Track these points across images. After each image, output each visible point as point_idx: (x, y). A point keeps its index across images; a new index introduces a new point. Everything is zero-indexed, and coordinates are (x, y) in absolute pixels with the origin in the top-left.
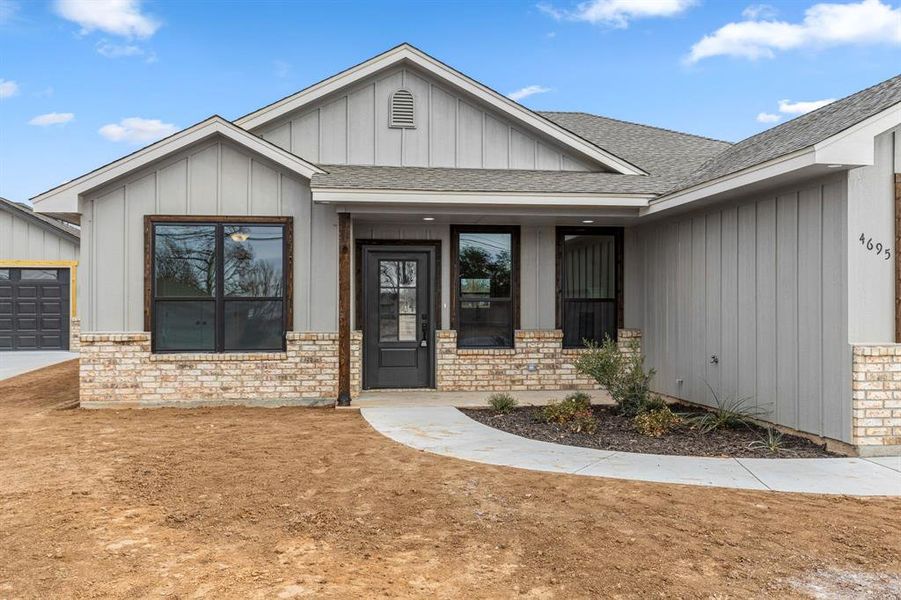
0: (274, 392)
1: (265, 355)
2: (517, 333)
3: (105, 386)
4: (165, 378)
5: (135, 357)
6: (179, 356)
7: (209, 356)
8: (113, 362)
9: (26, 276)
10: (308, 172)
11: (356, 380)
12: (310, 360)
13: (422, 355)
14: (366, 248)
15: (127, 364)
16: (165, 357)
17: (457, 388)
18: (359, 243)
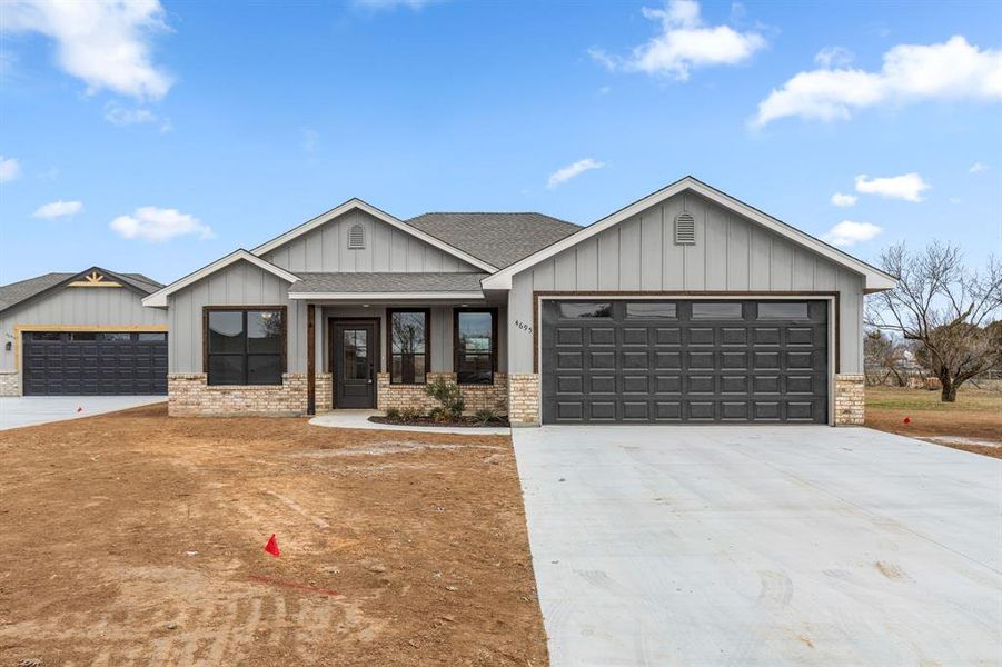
0: (275, 408)
1: (270, 387)
2: (428, 375)
3: (182, 404)
4: (214, 400)
5: (198, 388)
6: (222, 387)
7: (239, 387)
8: (186, 389)
9: (142, 338)
10: (292, 280)
12: (296, 390)
13: (369, 388)
14: (334, 323)
15: (194, 391)
16: (214, 387)
18: (331, 320)
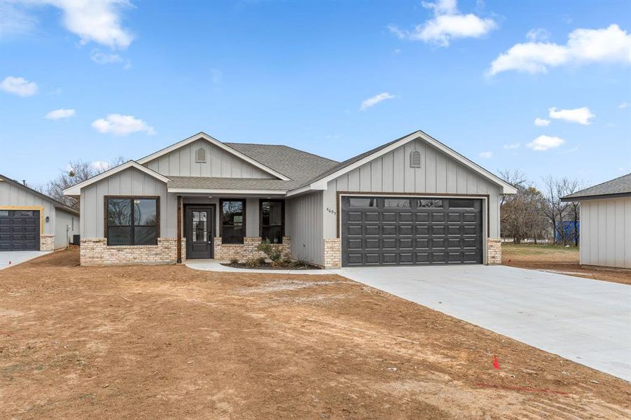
0: (153, 259)
1: (149, 246)
2: (245, 238)
3: (90, 258)
4: (112, 255)
5: (101, 248)
6: (118, 247)
7: (129, 247)
8: (93, 249)
10: (166, 180)
11: (184, 255)
12: (166, 248)
13: (209, 246)
14: (187, 207)
15: (98, 250)
16: (112, 247)
17: (222, 258)
18: (185, 205)
